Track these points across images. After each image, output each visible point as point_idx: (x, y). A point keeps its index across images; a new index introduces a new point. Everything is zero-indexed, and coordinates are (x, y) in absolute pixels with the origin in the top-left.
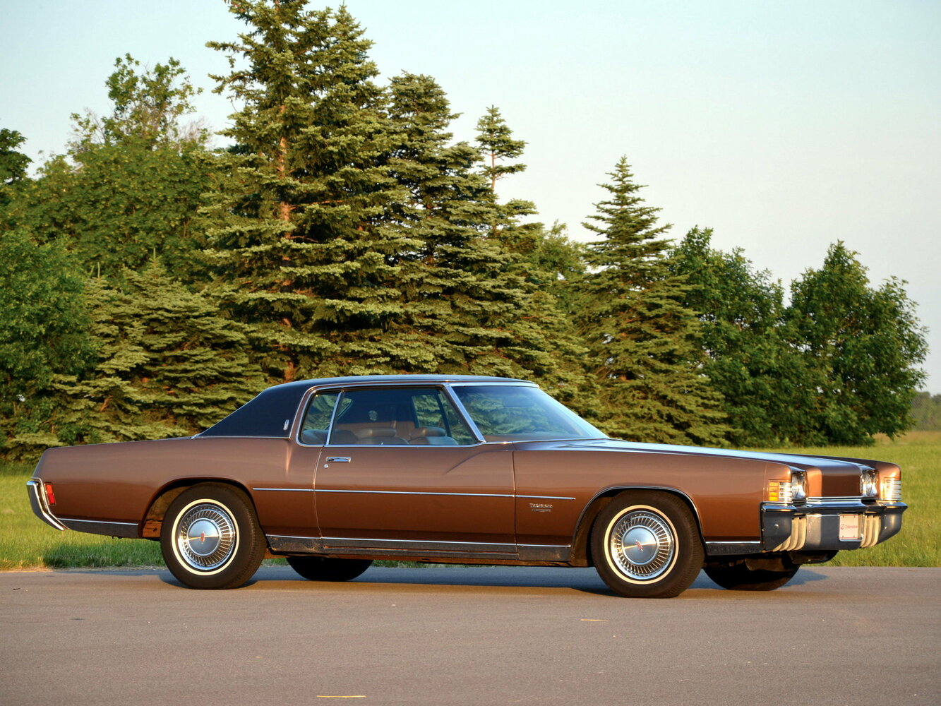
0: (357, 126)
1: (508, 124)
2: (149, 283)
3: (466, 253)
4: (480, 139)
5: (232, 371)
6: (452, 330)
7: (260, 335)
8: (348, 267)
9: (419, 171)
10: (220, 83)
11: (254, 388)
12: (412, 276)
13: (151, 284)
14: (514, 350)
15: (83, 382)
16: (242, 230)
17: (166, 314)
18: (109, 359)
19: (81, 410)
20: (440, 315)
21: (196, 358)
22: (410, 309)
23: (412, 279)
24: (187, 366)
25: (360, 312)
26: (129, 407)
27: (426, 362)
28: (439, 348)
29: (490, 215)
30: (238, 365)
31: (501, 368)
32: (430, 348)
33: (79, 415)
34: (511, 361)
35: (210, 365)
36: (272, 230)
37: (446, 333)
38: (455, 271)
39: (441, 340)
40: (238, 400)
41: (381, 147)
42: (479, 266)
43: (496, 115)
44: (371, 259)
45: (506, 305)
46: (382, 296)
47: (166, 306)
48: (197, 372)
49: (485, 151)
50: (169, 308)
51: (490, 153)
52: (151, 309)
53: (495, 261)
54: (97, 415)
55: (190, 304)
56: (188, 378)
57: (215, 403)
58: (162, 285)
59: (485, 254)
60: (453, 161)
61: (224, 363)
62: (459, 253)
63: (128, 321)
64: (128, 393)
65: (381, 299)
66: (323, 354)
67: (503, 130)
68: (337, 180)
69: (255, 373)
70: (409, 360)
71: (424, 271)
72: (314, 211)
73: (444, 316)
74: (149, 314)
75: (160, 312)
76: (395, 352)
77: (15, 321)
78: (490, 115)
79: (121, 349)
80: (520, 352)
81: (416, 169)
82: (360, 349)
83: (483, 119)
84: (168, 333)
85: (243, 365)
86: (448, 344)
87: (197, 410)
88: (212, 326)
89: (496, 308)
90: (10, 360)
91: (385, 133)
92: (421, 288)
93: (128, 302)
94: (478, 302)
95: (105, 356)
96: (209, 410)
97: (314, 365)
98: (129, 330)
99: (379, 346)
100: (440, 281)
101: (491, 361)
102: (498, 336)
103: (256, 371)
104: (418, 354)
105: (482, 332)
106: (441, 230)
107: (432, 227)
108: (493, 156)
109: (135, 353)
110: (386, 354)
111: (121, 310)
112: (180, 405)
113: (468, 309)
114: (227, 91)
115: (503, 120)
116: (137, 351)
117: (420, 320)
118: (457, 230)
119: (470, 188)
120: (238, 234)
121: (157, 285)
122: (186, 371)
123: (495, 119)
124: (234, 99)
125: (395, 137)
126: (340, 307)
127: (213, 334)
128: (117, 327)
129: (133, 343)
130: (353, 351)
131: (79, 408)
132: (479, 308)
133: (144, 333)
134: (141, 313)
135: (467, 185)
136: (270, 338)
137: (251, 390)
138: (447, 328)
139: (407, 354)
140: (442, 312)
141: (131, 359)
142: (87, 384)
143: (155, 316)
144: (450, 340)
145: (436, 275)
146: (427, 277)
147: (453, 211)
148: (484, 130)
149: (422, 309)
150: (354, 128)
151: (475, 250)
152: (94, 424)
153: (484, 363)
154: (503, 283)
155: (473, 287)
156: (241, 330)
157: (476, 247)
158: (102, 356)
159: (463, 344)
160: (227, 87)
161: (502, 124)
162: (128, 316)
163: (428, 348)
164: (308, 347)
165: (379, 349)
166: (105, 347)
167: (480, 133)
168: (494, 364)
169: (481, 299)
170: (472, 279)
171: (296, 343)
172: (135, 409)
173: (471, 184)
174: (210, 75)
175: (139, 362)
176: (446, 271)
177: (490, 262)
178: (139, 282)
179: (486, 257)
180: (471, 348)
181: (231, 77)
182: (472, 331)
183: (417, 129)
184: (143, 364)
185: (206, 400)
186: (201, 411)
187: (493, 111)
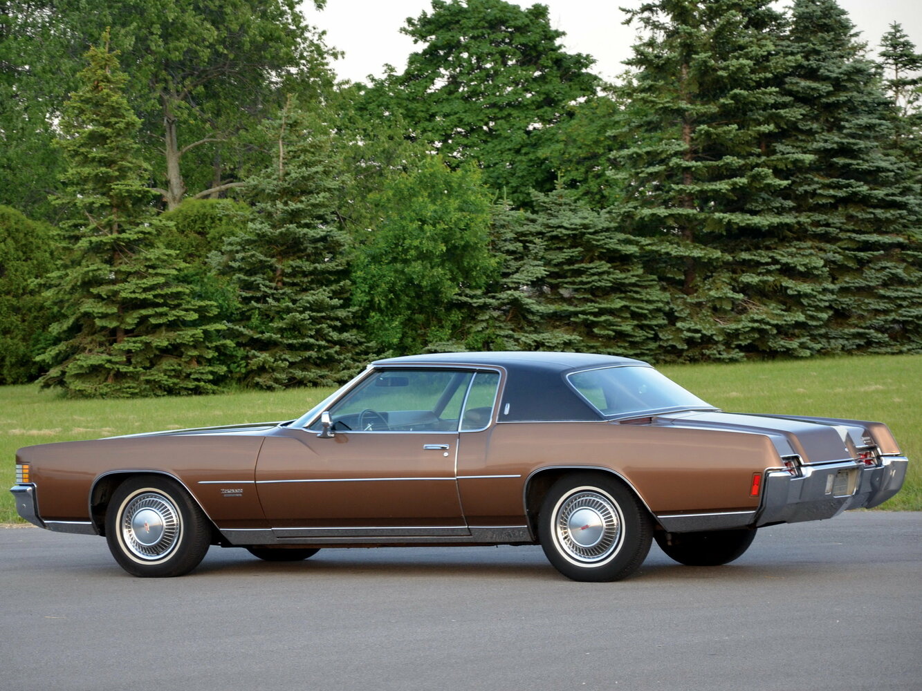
0: (750, 49)
1: (911, 39)
2: (553, 203)
3: (858, 164)
4: (883, 54)
5: (627, 281)
6: (845, 237)
7: (654, 248)
8: (736, 183)
9: (813, 89)
10: (629, 15)
11: (648, 296)
12: (806, 187)
13: (555, 204)
14: (908, 255)
15: (490, 295)
16: (639, 151)
17: (565, 232)
18: (513, 273)
19: (486, 320)
20: (834, 223)
21: (592, 271)
22: (803, 219)
23: (806, 191)
24: (584, 279)
25: (747, 224)
26: (530, 317)
27: (816, 268)
28: (830, 255)
29: (883, 127)
30: (633, 276)
31: (893, 271)
32: (822, 254)
33: (484, 324)
34: (905, 264)
35: (605, 277)
36: (667, 151)
37: (840, 240)
38: (847, 182)
39: (834, 247)
40: (632, 308)
41: (776, 68)
42: (872, 176)
43: (899, 31)
44: (759, 174)
45: (899, 212)
46: (777, 208)
47: (565, 225)
48: (593, 283)
49: (888, 65)
50: (568, 226)
51: (894, 67)
52: (553, 227)
53: (889, 171)
54: (502, 325)
55: (586, 221)
56: (585, 289)
57: (611, 312)
58: (565, 204)
59: (876, 164)
60: (846, 77)
61: (619, 275)
62: (851, 164)
63: (531, 238)
64: (527, 304)
65: (776, 211)
66: (715, 264)
67: (906, 45)
68: (726, 102)
69: (651, 283)
70: (799, 267)
71: (817, 183)
72: (703, 132)
73: (839, 225)
74: (550, 232)
75: (559, 230)
76: (784, 260)
77: (419, 241)
78: (893, 31)
79: (524, 264)
80: (913, 256)
81: (809, 87)
82: (750, 257)
83: (887, 35)
84: (567, 248)
85: (637, 276)
86: (840, 250)
87: (592, 318)
88: (607, 241)
89: (888, 215)
90: (415, 276)
91: (782, 54)
92: (815, 199)
93: (533, 221)
94: (871, 210)
95: (510, 271)
96: (603, 318)
97: (709, 274)
98: (531, 246)
99: (771, 254)
100: (832, 192)
101: (884, 265)
102: (890, 241)
103: (652, 280)
104: (808, 261)
105: (874, 238)
106: (833, 143)
107: (826, 141)
108: (897, 70)
109: (536, 268)
110: (775, 262)
111: (525, 228)
112: (576, 314)
113: (860, 217)
114: (636, 22)
115: (906, 36)
116: (538, 266)
117: (814, 229)
118: (848, 143)
119: (864, 103)
120: (635, 155)
121: (560, 205)
122: (582, 283)
123: (898, 34)
124: (643, 29)
125: (790, 58)
126: (726, 220)
127: (608, 249)
128: (521, 244)
129: (535, 259)
130: (744, 260)
131: (484, 318)
132: (872, 216)
133: (545, 249)
134: (544, 231)
135: (861, 99)
136: (663, 251)
137: (645, 299)
138: (840, 235)
139: (798, 261)
140: (836, 221)
141: (532, 273)
142: (493, 297)
143: (554, 233)
144: (843, 247)
145: (829, 186)
146: (820, 189)
147: (847, 125)
148: (887, 46)
149: (817, 219)
150: (747, 52)
151: (867, 161)
152: (498, 333)
153: (877, 267)
154: (898, 191)
155: (864, 196)
156: (637, 243)
157: (868, 158)
158: (507, 271)
159: (854, 250)
160: (636, 18)
161: (906, 38)
162: (531, 234)
163: (820, 255)
164: (699, 258)
165: (770, 257)
166: (510, 263)
167: (883, 49)
168: (886, 268)
169: (875, 207)
170: (864, 189)
171: (687, 254)
172: (536, 318)
173: (865, 98)
174: (620, 8)
175: (539, 276)
176: (838, 182)
177: (883, 171)
178: (545, 203)
179: (878, 167)
180: (862, 254)
181: (641, 9)
182: (863, 237)
183: (814, 49)
184: (542, 277)
185: (600, 309)
186: (595, 319)
187: (896, 28)
